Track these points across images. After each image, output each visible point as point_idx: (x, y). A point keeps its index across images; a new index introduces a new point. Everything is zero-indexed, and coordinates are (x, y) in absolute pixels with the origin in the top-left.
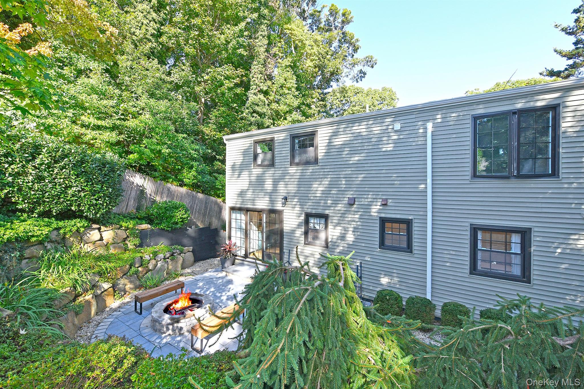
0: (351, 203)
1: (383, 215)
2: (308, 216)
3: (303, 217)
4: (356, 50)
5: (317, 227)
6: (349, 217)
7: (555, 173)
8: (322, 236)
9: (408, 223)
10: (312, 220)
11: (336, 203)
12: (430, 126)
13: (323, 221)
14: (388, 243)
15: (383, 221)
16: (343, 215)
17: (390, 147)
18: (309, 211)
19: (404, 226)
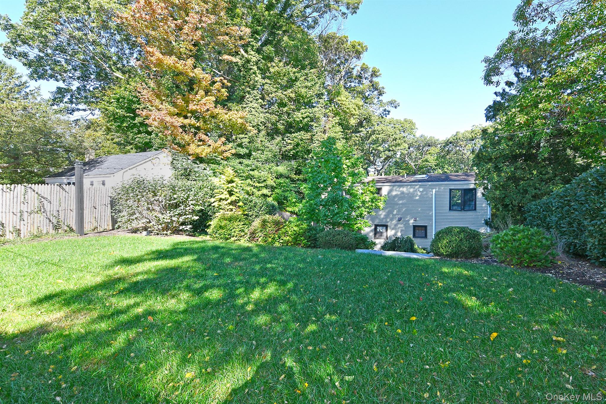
0: (400, 220)
1: (414, 224)
2: (376, 226)
3: (373, 227)
4: (380, 94)
5: (381, 231)
6: (399, 226)
7: (475, 209)
8: (385, 234)
9: (425, 227)
10: (378, 228)
11: (392, 220)
12: (434, 190)
13: (385, 228)
14: (416, 235)
15: (415, 227)
16: (396, 225)
17: (417, 198)
18: (377, 224)
19: (424, 228)
